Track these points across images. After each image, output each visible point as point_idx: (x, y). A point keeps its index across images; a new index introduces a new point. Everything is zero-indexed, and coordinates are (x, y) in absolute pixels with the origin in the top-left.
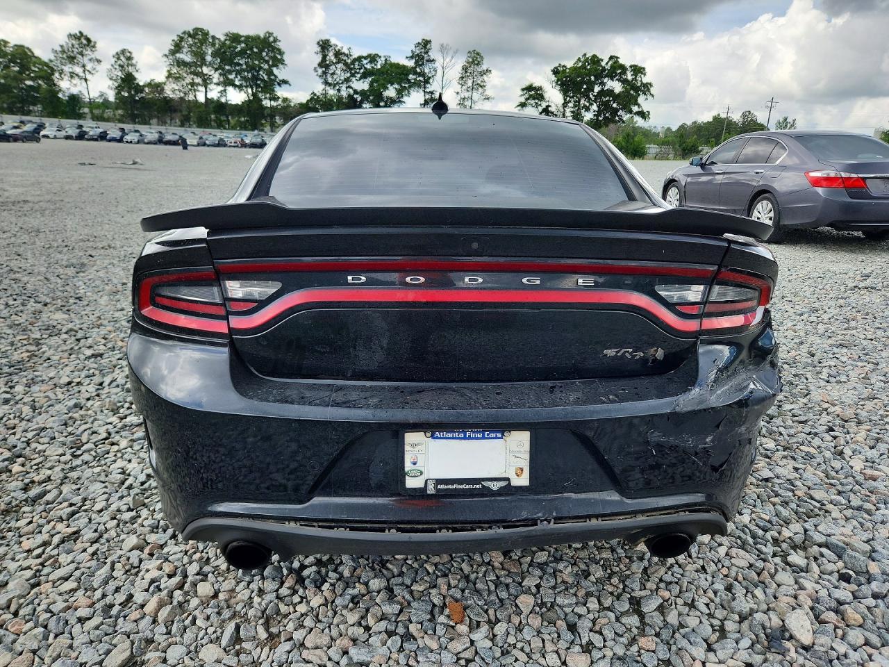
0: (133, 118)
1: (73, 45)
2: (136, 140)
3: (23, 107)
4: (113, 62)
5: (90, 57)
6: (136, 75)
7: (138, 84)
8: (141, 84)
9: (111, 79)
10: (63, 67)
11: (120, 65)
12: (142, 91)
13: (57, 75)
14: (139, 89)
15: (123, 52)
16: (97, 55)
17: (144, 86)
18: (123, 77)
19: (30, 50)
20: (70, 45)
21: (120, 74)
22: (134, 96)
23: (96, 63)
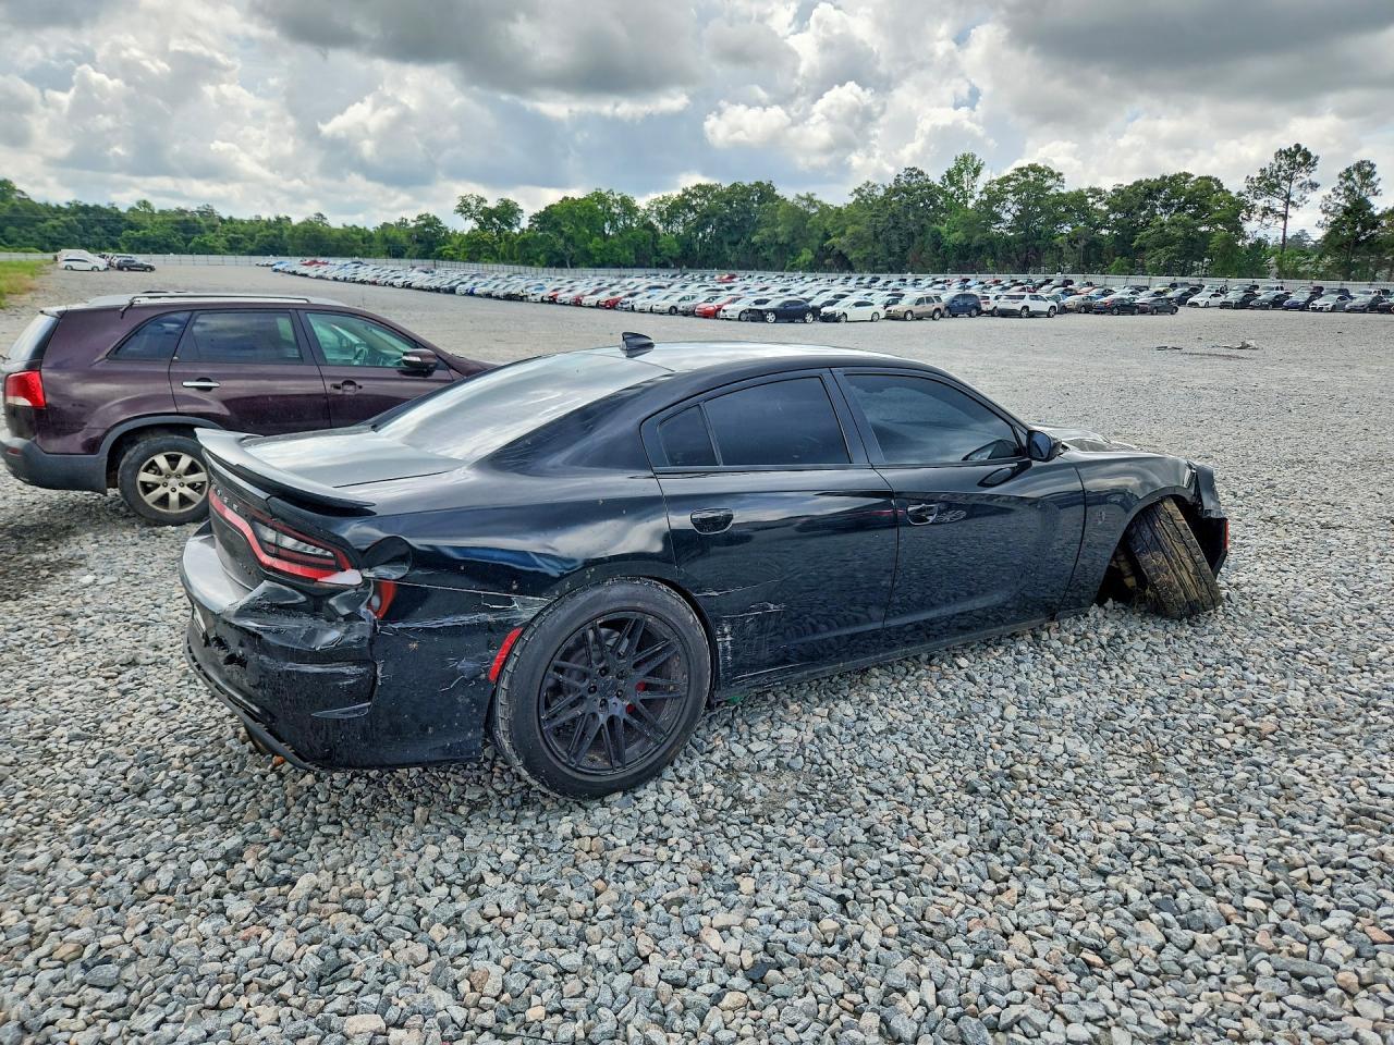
0: (1347, 271)
1: (1280, 166)
2: (1330, 306)
3: (1184, 264)
4: (1336, 185)
5: (1300, 182)
6: (1372, 200)
7: (1372, 215)
8: (1377, 213)
9: (1324, 212)
10: (1256, 201)
11: (1347, 189)
12: (1374, 226)
13: (1244, 214)
14: (1374, 222)
15: (1359, 166)
16: (1314, 177)
17: (1382, 216)
18: (1348, 205)
19: (1217, 181)
20: (1276, 168)
21: (1343, 202)
22: (1359, 235)
23: (1309, 189)
